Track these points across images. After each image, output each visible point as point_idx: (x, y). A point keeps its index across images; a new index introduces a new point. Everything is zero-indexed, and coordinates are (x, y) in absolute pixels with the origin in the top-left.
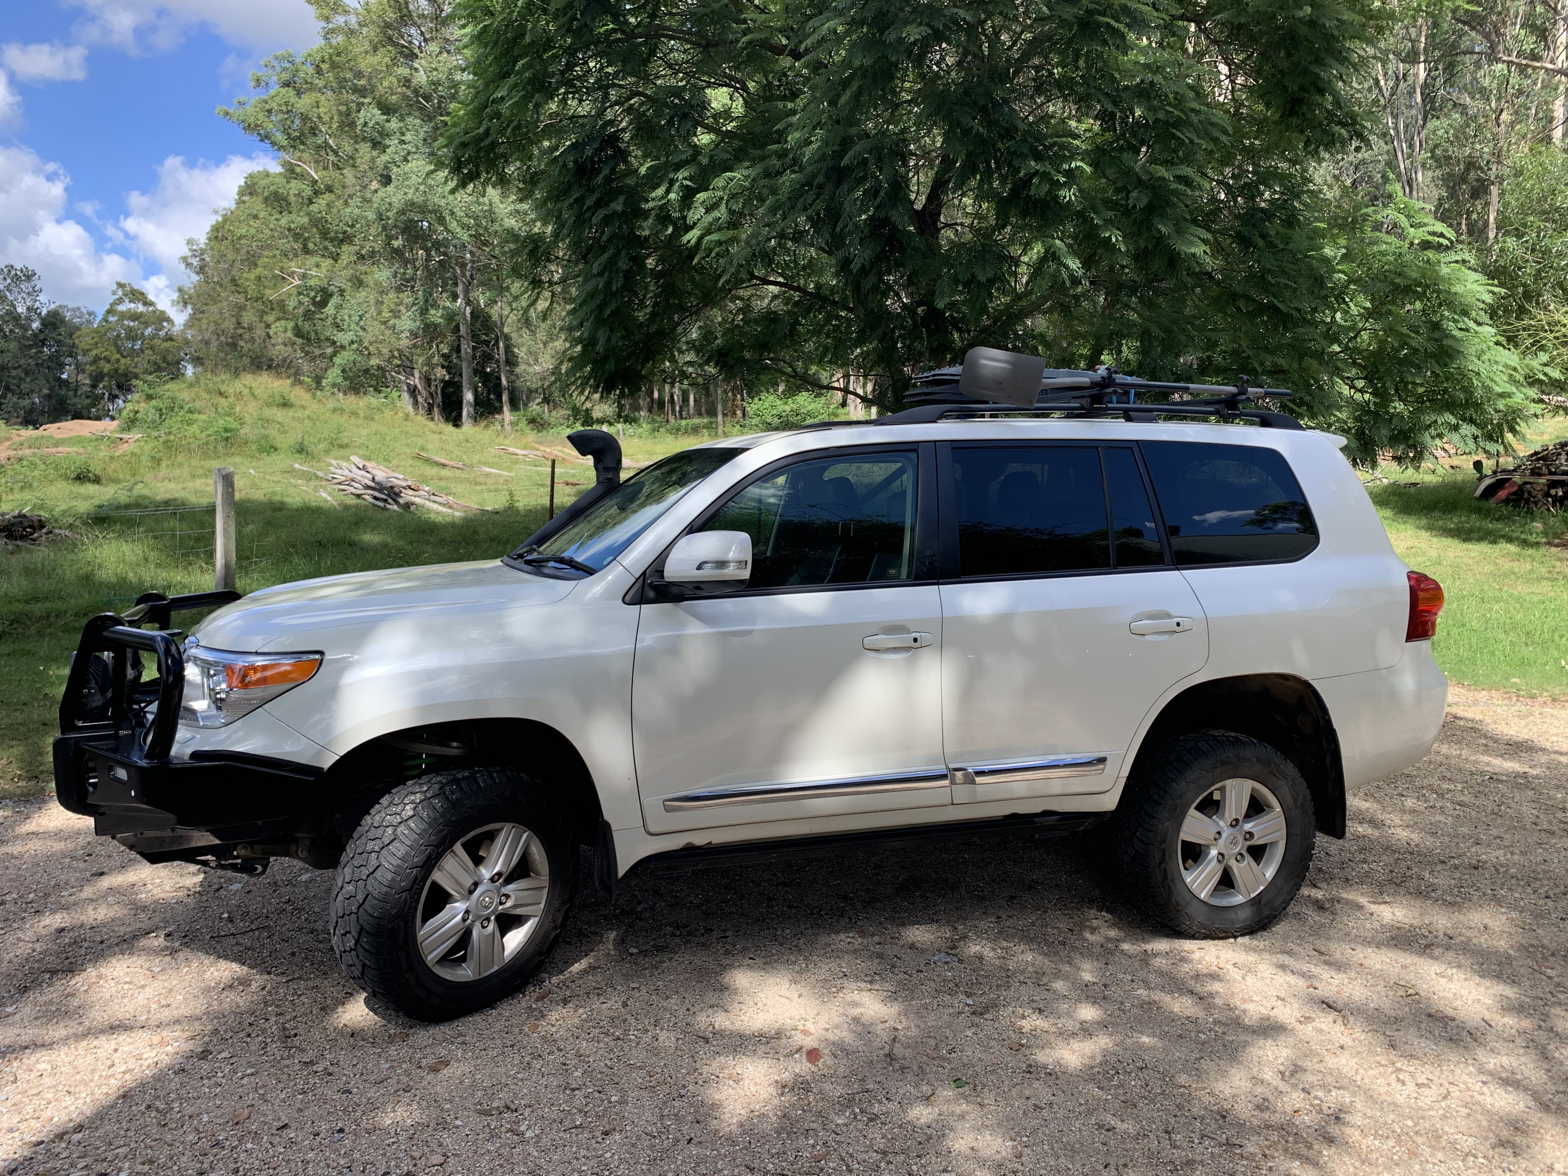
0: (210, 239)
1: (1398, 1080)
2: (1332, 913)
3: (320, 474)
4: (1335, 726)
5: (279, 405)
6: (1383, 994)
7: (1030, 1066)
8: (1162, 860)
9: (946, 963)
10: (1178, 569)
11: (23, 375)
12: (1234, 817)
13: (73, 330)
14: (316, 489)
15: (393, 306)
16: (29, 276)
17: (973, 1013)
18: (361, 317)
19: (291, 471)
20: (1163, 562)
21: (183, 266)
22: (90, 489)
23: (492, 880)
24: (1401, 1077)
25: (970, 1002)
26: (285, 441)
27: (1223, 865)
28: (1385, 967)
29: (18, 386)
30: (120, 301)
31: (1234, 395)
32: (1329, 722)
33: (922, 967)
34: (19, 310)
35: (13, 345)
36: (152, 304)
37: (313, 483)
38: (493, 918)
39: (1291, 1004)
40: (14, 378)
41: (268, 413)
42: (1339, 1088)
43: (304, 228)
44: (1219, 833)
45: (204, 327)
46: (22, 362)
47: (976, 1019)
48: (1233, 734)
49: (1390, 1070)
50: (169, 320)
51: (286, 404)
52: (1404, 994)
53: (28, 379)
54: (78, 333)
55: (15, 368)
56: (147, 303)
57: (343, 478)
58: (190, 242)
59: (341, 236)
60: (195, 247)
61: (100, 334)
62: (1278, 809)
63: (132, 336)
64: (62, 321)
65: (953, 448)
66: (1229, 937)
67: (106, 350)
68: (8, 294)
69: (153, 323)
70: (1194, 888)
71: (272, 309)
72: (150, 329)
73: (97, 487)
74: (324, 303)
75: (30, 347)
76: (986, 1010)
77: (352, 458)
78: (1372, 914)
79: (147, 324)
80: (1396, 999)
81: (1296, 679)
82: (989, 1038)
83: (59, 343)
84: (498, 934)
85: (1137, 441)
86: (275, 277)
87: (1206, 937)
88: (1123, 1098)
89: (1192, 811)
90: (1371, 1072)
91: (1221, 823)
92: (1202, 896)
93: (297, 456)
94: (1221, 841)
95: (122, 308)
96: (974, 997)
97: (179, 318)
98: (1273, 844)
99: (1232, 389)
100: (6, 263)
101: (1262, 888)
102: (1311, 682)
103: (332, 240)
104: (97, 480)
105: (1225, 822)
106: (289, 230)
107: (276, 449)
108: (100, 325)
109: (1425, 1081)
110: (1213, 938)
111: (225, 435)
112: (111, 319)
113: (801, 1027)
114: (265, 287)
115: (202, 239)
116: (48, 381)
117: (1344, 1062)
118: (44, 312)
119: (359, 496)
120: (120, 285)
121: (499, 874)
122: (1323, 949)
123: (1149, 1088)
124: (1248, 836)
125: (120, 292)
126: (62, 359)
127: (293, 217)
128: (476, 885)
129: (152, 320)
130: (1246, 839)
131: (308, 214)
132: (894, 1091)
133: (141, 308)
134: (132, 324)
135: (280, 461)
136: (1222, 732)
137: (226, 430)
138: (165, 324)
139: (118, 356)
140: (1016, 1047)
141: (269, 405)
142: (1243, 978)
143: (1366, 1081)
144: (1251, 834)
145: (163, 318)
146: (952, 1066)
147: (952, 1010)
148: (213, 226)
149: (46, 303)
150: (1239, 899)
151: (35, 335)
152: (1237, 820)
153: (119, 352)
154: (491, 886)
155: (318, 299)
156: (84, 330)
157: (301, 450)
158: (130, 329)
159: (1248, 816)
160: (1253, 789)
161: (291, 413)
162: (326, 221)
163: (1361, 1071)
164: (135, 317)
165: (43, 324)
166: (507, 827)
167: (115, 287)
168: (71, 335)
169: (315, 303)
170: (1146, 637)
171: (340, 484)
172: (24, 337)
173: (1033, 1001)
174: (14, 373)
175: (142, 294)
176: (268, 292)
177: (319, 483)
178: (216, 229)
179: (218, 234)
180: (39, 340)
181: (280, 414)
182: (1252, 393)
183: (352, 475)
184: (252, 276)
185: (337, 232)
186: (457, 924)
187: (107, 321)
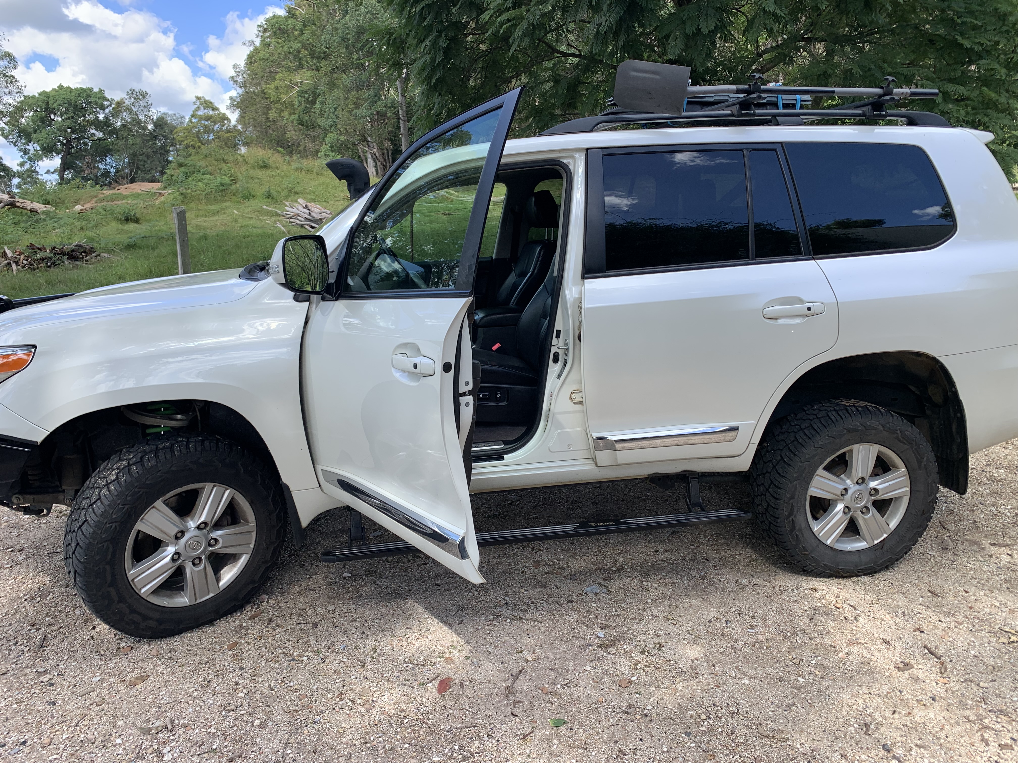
0: (246, 63)
1: (983, 739)
2: (955, 554)
3: (278, 212)
4: (962, 397)
5: (262, 167)
6: (986, 640)
7: (629, 706)
8: (791, 513)
9: (596, 594)
10: (814, 259)
11: (146, 159)
12: (860, 476)
13: (172, 129)
14: (275, 222)
15: (355, 100)
16: (144, 95)
17: (600, 646)
18: (335, 109)
19: (261, 211)
20: (800, 253)
21: (232, 83)
22: (132, 226)
23: (199, 528)
24: (986, 736)
25: (601, 634)
26: (260, 191)
27: (849, 516)
28: (994, 611)
29: (144, 166)
30: (198, 109)
31: (880, 96)
32: (956, 394)
33: (575, 598)
34: (141, 117)
35: (138, 140)
36: (217, 109)
37: (274, 219)
38: (203, 557)
39: (895, 647)
40: (141, 161)
41: (252, 172)
42: (920, 747)
43: (299, 51)
44: (846, 490)
45: (247, 122)
46: (144, 151)
47: (600, 653)
48: (863, 404)
49: (976, 727)
50: (227, 119)
51: (265, 166)
52: (1006, 641)
53: (149, 162)
54: (176, 130)
55: (141, 155)
56: (215, 109)
57: (292, 214)
58: (235, 66)
59: (322, 55)
60: (238, 70)
61: (188, 130)
62: (903, 470)
63: (208, 130)
64: (166, 124)
65: (604, 155)
66: (853, 576)
67: (193, 140)
68: (133, 107)
69: (219, 122)
70: (821, 535)
71: (286, 108)
72: (217, 126)
73: (136, 225)
74: (313, 102)
75: (148, 141)
76: (612, 643)
77: (299, 200)
78: (991, 556)
79: (215, 122)
80: (998, 646)
81: (927, 356)
82: (605, 673)
83: (166, 138)
84: (210, 570)
85: (781, 143)
86: (286, 86)
87: (830, 576)
88: (705, 748)
89: (820, 471)
90: (957, 729)
91: (848, 482)
92: (828, 542)
93: (267, 200)
94: (847, 497)
95: (200, 113)
96: (607, 630)
97: (234, 117)
98: (898, 499)
99: (878, 91)
100: (130, 88)
101: (885, 536)
102: (938, 358)
103: (318, 58)
104: (137, 221)
105: (852, 480)
106: (290, 53)
107: (254, 196)
108: (188, 125)
109: (1009, 742)
110: (838, 577)
111: (221, 188)
112: (194, 120)
113: (447, 655)
114: (281, 93)
115: (242, 63)
116: (160, 162)
117: (932, 715)
118: (155, 117)
119: (302, 226)
120: (198, 98)
121: (205, 523)
122: (938, 591)
123: (733, 737)
124: (873, 492)
125: (198, 103)
126: (168, 148)
127: (292, 44)
128: (183, 533)
129: (218, 119)
130: (871, 495)
131: (301, 42)
132: (498, 727)
133: (211, 113)
134: (206, 123)
135: (254, 204)
136: (854, 401)
137: (222, 185)
138: (226, 122)
139: (200, 144)
140: (624, 684)
141: (254, 168)
142: (856, 619)
143: (950, 739)
144: (876, 490)
145: (224, 118)
146: (561, 701)
147: (583, 642)
148: (248, 55)
149: (155, 113)
150: (862, 545)
151: (150, 133)
152: (863, 479)
153: (200, 141)
154: (197, 532)
155: (310, 99)
156: (179, 128)
157: (269, 196)
158: (206, 126)
159: (875, 475)
160: (879, 452)
161: (268, 172)
162: (313, 45)
163: (947, 727)
164: (208, 118)
165: (154, 126)
166: (209, 486)
167: (194, 99)
168: (172, 132)
169: (308, 102)
170: (780, 321)
171: (291, 218)
172: (144, 134)
173: (657, 635)
174: (141, 158)
175: (211, 103)
176: (282, 96)
177: (277, 218)
178: (250, 57)
179: (251, 60)
180: (153, 136)
181: (260, 173)
182: (897, 94)
183: (298, 212)
184: (272, 86)
185: (320, 53)
186: (166, 564)
187: (191, 122)
